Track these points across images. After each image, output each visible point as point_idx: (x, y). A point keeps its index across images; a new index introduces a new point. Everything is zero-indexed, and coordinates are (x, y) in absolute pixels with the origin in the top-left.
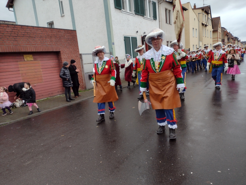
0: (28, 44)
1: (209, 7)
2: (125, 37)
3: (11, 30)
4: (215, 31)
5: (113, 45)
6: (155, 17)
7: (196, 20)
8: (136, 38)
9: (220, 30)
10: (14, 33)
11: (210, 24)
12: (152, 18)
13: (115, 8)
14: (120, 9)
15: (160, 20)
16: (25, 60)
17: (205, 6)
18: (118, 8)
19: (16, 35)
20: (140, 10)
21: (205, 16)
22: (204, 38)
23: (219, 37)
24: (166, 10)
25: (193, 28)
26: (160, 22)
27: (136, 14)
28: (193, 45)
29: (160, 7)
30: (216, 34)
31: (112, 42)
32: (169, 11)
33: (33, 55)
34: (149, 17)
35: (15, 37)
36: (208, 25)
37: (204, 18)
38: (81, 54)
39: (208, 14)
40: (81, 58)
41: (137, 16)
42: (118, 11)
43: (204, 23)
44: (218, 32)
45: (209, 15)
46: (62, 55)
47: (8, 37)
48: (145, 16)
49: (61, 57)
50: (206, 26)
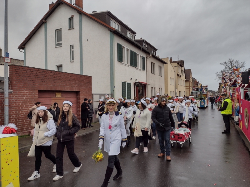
0: (61, 85)
1: (183, 62)
2: (122, 82)
3: (52, 75)
4: (187, 81)
5: (114, 88)
6: (144, 69)
7: (173, 71)
8: (130, 83)
9: (191, 80)
10: (54, 77)
11: (183, 75)
12: (142, 69)
13: (118, 61)
14: (121, 62)
15: (147, 71)
16: (56, 96)
17: (179, 60)
18: (119, 61)
19: (55, 78)
20: (134, 63)
21: (180, 68)
22: (179, 86)
23: (190, 86)
24: (152, 63)
25: (171, 78)
26: (147, 72)
27: (131, 66)
28: (171, 92)
29: (147, 61)
30: (188, 83)
31: (114, 86)
32: (154, 64)
33: (62, 93)
34: (139, 68)
35: (54, 80)
36: (182, 75)
37: (179, 70)
38: (93, 94)
39: (182, 66)
40: (92, 97)
41: (131, 67)
42: (120, 63)
43: (179, 74)
44: (189, 81)
45: (183, 68)
46: (81, 94)
47: (50, 79)
48: (137, 67)
49: (80, 96)
50: (181, 76)
